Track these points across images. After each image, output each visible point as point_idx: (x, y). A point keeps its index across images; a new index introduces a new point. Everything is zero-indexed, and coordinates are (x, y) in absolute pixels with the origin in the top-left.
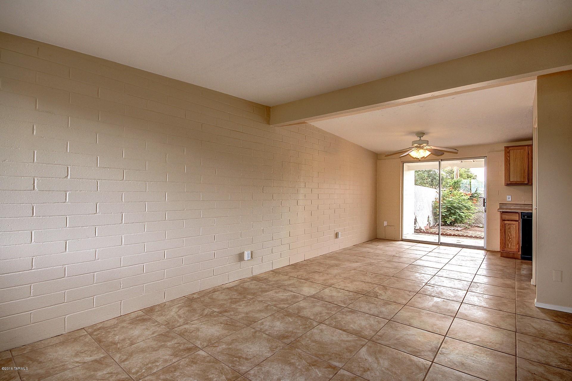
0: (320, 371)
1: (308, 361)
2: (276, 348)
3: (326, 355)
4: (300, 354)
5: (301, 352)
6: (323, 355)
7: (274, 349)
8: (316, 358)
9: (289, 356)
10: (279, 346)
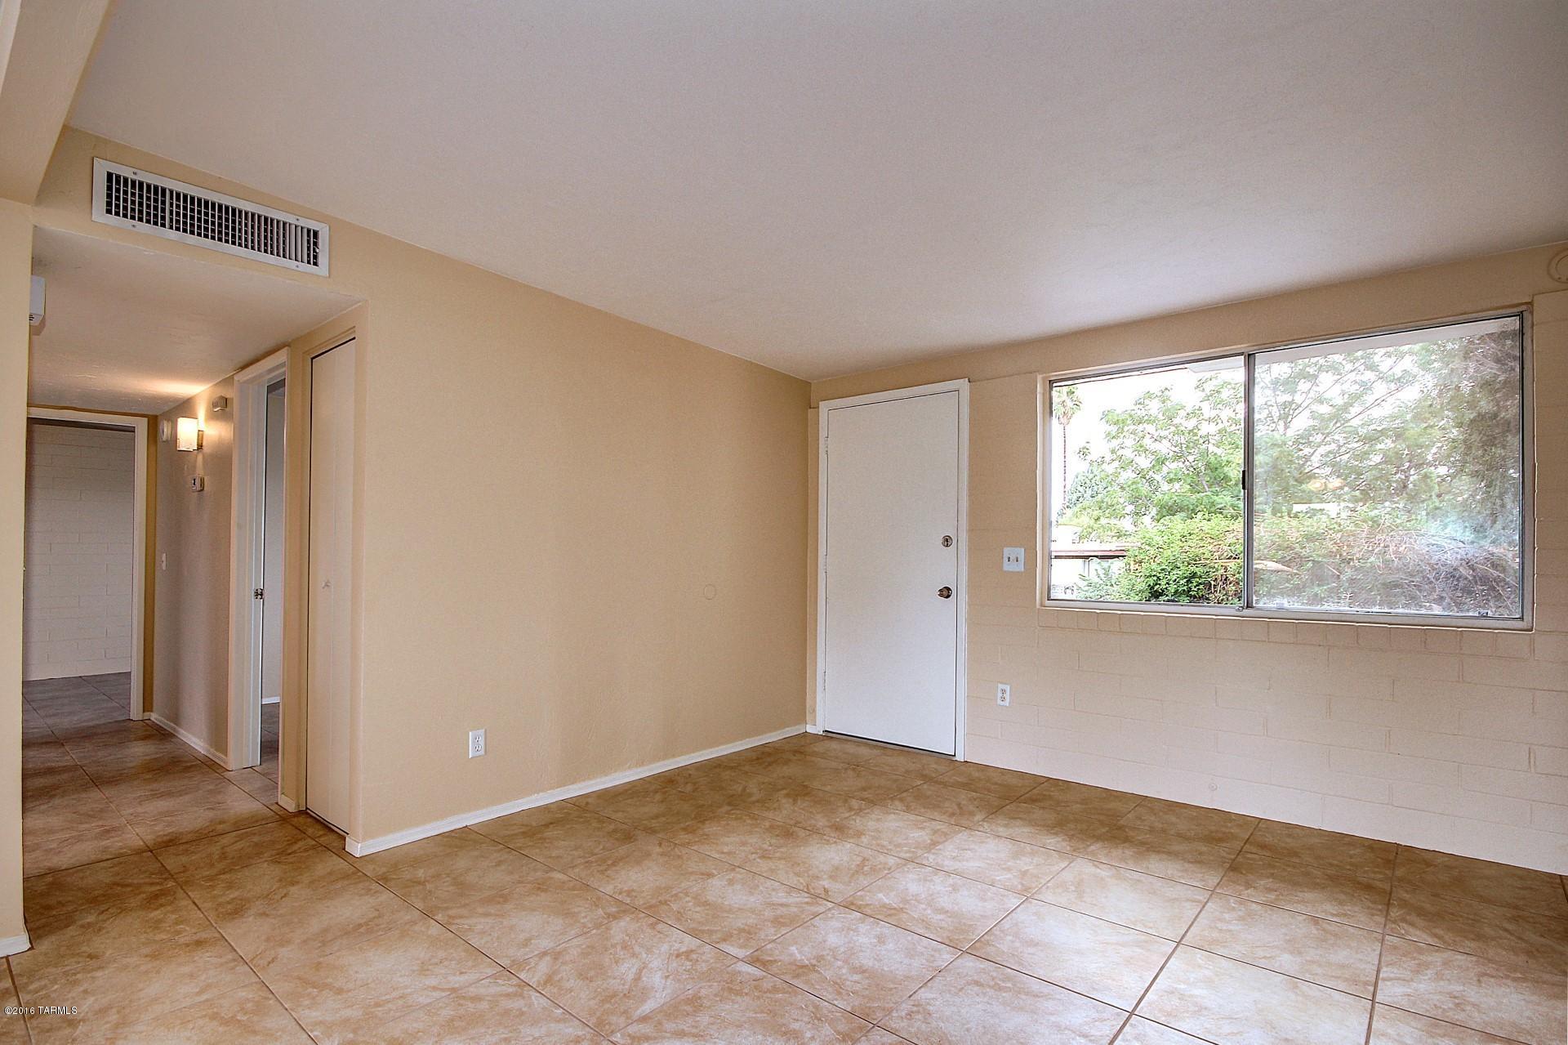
0: (792, 955)
1: (819, 976)
2: (910, 1014)
3: (768, 991)
4: (839, 993)
5: (836, 1000)
6: (775, 990)
7: (915, 1009)
8: (795, 982)
9: (867, 989)
10: (902, 1021)
